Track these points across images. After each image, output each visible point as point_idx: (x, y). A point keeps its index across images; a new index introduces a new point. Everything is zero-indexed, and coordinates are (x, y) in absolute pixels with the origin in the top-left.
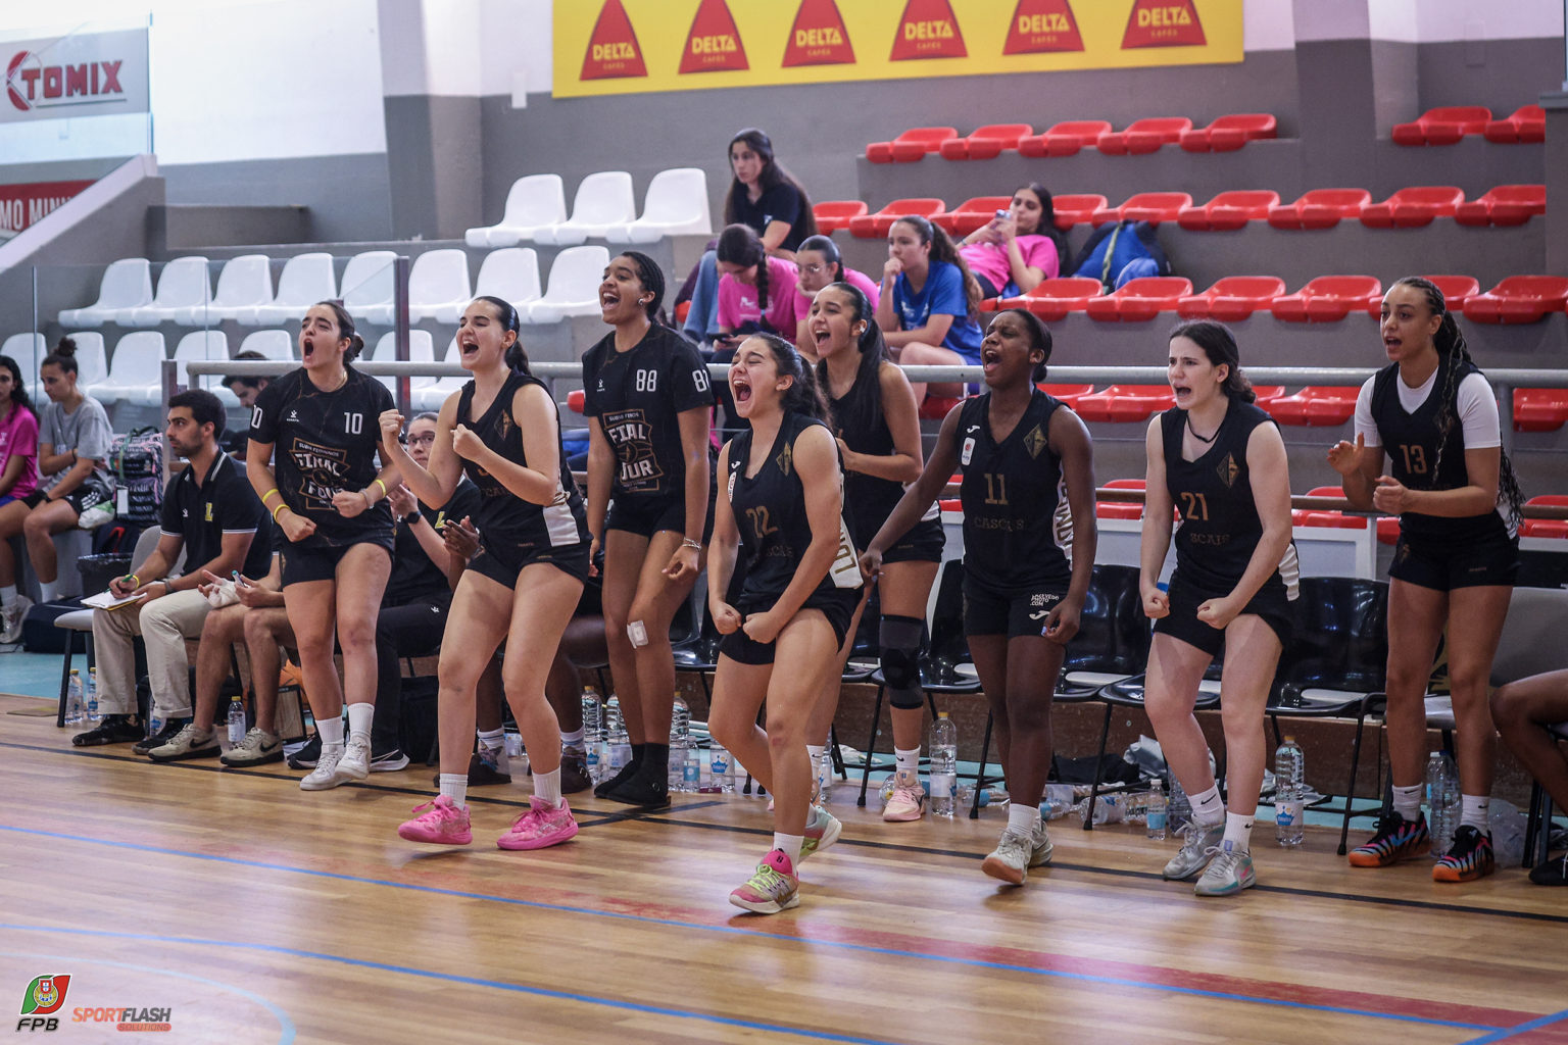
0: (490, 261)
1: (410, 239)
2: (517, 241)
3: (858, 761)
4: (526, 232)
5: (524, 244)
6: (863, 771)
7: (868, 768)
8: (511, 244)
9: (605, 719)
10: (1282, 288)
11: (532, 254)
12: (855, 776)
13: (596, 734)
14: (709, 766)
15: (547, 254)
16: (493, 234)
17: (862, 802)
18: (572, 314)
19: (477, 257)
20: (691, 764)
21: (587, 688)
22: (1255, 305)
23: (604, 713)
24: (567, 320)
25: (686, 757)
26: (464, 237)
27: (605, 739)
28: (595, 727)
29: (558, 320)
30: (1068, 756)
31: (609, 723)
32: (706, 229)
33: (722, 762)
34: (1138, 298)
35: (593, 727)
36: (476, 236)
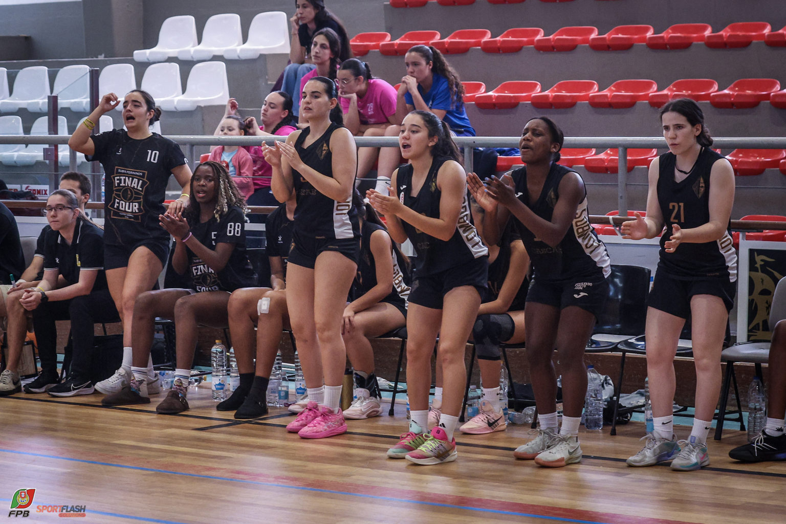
0: (150, 70)
1: (97, 57)
2: (166, 57)
3: (388, 387)
4: (172, 52)
5: (171, 60)
6: (392, 393)
7: (395, 391)
8: (163, 60)
9: (228, 360)
10: (655, 87)
11: (176, 66)
12: (386, 396)
13: (223, 370)
14: (294, 391)
15: (186, 66)
16: (151, 53)
17: (391, 413)
18: (202, 105)
19: (141, 68)
20: (283, 389)
21: (217, 341)
22: (639, 97)
23: (228, 358)
24: (199, 108)
25: (279, 384)
26: (132, 55)
27: (229, 374)
28: (223, 366)
29: (193, 109)
30: (521, 383)
31: (231, 363)
32: (288, 50)
33: (302, 387)
34: (564, 93)
35: (221, 366)
36: (140, 55)
